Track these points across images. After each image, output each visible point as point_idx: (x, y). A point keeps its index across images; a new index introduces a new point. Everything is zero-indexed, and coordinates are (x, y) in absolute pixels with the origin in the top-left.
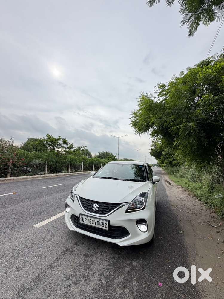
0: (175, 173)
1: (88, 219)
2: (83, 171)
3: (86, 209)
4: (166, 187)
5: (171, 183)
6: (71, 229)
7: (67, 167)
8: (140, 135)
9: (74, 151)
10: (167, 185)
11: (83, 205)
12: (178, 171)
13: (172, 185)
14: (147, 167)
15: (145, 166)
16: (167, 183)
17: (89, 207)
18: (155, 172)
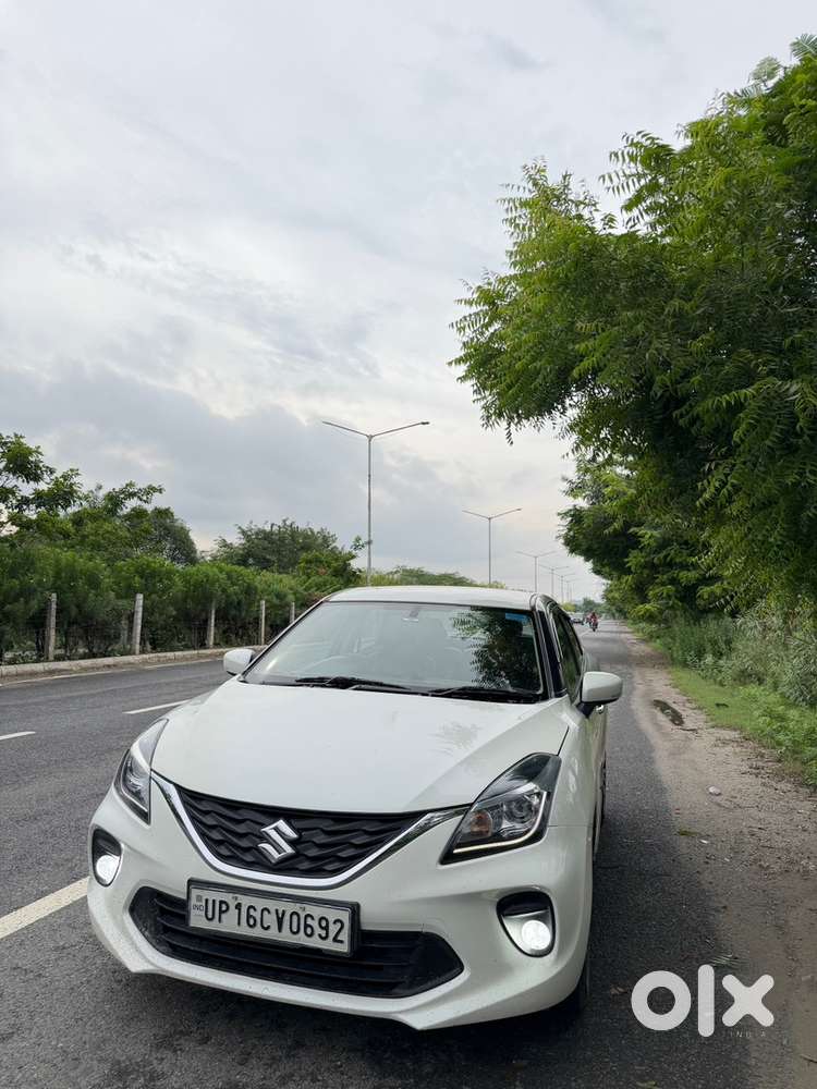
0: (709, 659)
1: (238, 907)
2: (143, 652)
3: (225, 852)
4: (655, 738)
5: (684, 714)
6: (136, 965)
7: (37, 624)
8: (509, 434)
9: (78, 520)
10: (659, 727)
11: (203, 835)
12: (728, 642)
13: (689, 724)
14: (551, 619)
15: (541, 613)
16: (663, 719)
17: (244, 843)
18: (593, 652)
